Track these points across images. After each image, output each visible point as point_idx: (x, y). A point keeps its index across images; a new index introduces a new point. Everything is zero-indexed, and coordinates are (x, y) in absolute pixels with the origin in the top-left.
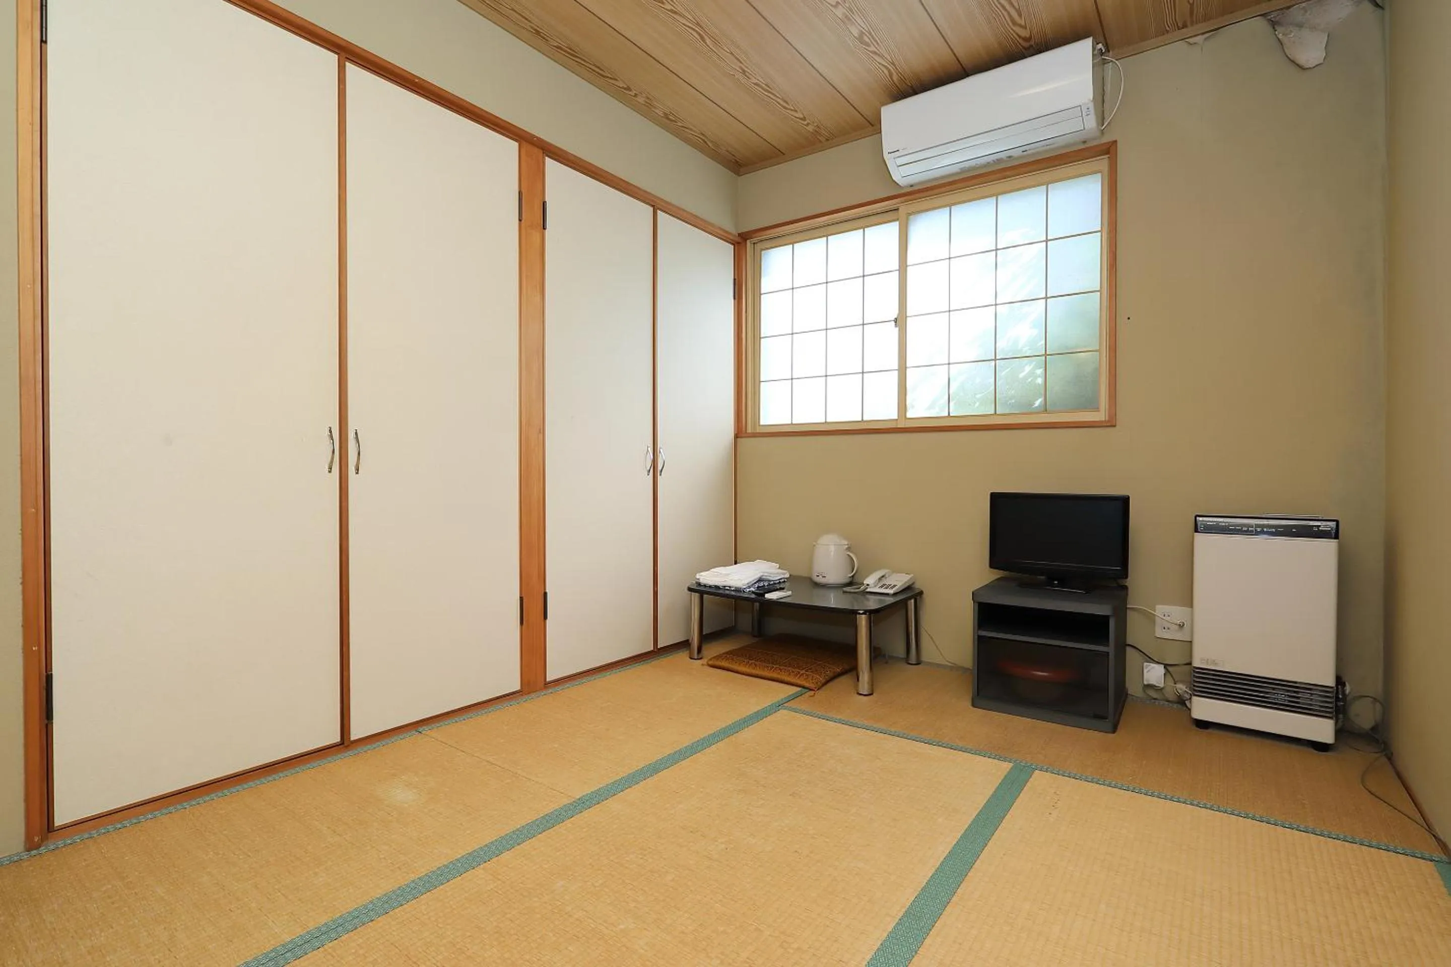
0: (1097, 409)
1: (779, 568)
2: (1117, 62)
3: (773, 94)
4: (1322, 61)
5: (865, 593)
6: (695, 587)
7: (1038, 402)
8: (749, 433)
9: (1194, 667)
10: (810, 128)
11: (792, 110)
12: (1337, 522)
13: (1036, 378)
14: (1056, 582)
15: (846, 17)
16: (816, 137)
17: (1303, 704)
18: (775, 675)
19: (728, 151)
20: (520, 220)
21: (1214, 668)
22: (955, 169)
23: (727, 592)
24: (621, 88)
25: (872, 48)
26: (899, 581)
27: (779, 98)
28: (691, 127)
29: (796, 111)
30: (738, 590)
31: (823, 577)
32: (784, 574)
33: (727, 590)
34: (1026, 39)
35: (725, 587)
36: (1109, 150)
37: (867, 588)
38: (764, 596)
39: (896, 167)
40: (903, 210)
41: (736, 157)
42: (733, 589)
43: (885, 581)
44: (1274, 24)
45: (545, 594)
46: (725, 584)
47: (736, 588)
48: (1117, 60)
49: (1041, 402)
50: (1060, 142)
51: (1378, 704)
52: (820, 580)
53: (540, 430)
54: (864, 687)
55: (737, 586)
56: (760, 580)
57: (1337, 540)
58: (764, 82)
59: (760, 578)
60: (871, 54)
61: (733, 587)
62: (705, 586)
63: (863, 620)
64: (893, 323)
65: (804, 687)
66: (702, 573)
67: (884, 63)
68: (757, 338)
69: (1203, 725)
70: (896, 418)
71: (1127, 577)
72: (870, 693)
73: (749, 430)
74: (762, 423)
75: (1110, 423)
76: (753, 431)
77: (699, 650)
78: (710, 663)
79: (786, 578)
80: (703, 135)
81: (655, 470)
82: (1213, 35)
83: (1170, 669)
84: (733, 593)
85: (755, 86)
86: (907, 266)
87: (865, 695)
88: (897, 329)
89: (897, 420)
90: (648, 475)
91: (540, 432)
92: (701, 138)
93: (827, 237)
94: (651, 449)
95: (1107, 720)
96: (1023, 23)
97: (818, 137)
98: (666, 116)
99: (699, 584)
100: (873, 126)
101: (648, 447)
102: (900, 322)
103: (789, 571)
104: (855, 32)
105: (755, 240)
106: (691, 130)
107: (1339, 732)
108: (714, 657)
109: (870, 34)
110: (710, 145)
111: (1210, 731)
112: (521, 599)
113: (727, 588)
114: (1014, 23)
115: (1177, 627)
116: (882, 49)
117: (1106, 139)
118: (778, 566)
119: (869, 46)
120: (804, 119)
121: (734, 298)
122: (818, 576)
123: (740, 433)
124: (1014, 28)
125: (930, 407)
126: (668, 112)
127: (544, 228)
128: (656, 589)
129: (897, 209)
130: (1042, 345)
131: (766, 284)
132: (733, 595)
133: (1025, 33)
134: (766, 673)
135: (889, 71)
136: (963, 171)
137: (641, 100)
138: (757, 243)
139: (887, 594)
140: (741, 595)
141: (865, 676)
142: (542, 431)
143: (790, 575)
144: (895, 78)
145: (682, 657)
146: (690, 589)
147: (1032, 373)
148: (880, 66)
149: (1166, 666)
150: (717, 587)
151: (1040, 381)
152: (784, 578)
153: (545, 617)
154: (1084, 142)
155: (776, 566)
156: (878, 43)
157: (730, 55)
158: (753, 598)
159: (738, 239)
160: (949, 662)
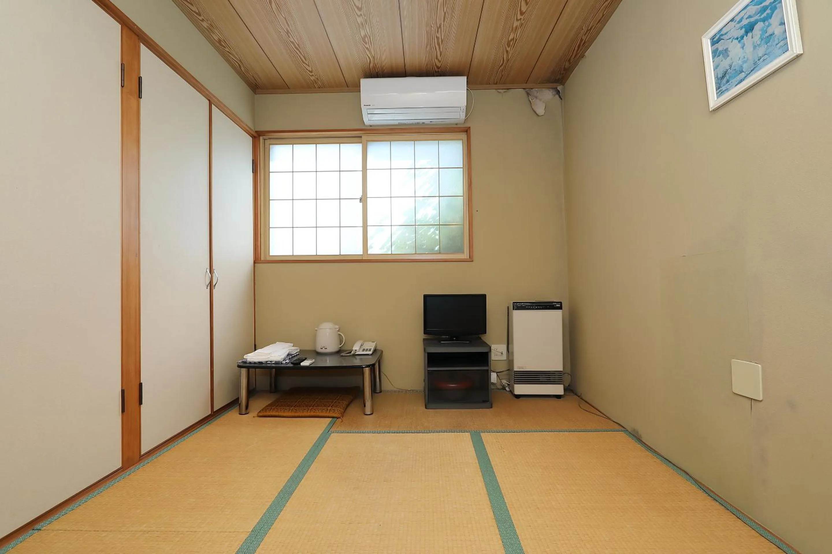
0: (463, 252)
1: (293, 346)
2: (470, 91)
3: (299, 51)
4: (543, 114)
5: (354, 355)
6: (242, 364)
7: (437, 248)
8: (263, 261)
9: (514, 371)
10: (312, 78)
11: (307, 64)
12: (561, 303)
13: (436, 235)
14: (454, 338)
15: (362, 24)
16: (314, 84)
17: (552, 380)
18: (312, 414)
19: (253, 77)
20: (122, 86)
21: (522, 370)
22: (396, 122)
23: (269, 365)
24: (193, 11)
25: (367, 46)
26: (371, 346)
27: (303, 55)
28: (235, 54)
29: (309, 66)
30: (277, 363)
31: (325, 348)
32: (297, 349)
33: (269, 363)
34: (438, 68)
35: (267, 362)
36: (467, 131)
37: (356, 352)
38: (300, 364)
39: (367, 114)
40: (364, 138)
41: (257, 81)
42: (273, 362)
43: (363, 347)
44: (528, 94)
45: (141, 385)
46: (267, 360)
47: (275, 362)
48: (470, 90)
49: (438, 248)
50: (448, 121)
51: (569, 376)
52: (323, 351)
53: (137, 254)
54: (368, 410)
55: (277, 360)
56: (288, 355)
57: (561, 310)
58: (297, 43)
59: (288, 354)
60: (365, 48)
61: (273, 361)
62: (250, 363)
63: (367, 371)
64: (359, 200)
65: (333, 417)
66: (248, 355)
67: (369, 55)
68: (267, 200)
69: (518, 397)
70: (362, 253)
71: (485, 333)
72: (372, 413)
73: (262, 259)
74: (271, 254)
75: (471, 259)
76: (265, 259)
77: (247, 407)
78: (260, 414)
79: (299, 352)
80: (240, 61)
81: (211, 286)
82: (506, 91)
83: (498, 374)
84: (274, 365)
85: (291, 43)
86: (367, 169)
87: (369, 415)
88: (361, 203)
89: (362, 255)
90: (207, 288)
91: (136, 256)
92: (238, 63)
93: (316, 145)
94: (208, 270)
95: (489, 402)
96: (440, 59)
97: (315, 84)
98: (219, 41)
99: (245, 362)
100: (356, 87)
101: (207, 269)
102: (363, 200)
103: (299, 347)
104: (363, 33)
105: (265, 137)
106: (234, 56)
107: (565, 390)
108: (262, 410)
109: (370, 38)
110: (242, 68)
111: (521, 399)
112: (123, 391)
113: (268, 362)
114: (437, 58)
115: (500, 354)
116: (372, 48)
117: (467, 125)
118: (292, 344)
119: (366, 43)
120: (311, 72)
121: (253, 172)
122: (322, 348)
123: (257, 260)
124: (435, 60)
125: (382, 248)
126: (222, 38)
127: (140, 97)
128: (212, 369)
129: (361, 137)
130: (438, 219)
131: (273, 166)
132: (273, 367)
133: (439, 64)
134: (305, 414)
135: (370, 62)
136: (400, 124)
137: (205, 24)
138: (266, 139)
139: (368, 355)
140: (280, 365)
141: (368, 404)
142: (138, 255)
143: (300, 350)
144: (371, 65)
145: (233, 415)
146: (239, 366)
147: (434, 233)
148: (367, 56)
149: (497, 373)
150: (260, 363)
151: (437, 237)
152: (297, 352)
153: (141, 403)
154: (456, 124)
155: (291, 345)
156: (371, 44)
157: (284, 19)
158: (291, 367)
159: (255, 135)
160: (397, 388)
